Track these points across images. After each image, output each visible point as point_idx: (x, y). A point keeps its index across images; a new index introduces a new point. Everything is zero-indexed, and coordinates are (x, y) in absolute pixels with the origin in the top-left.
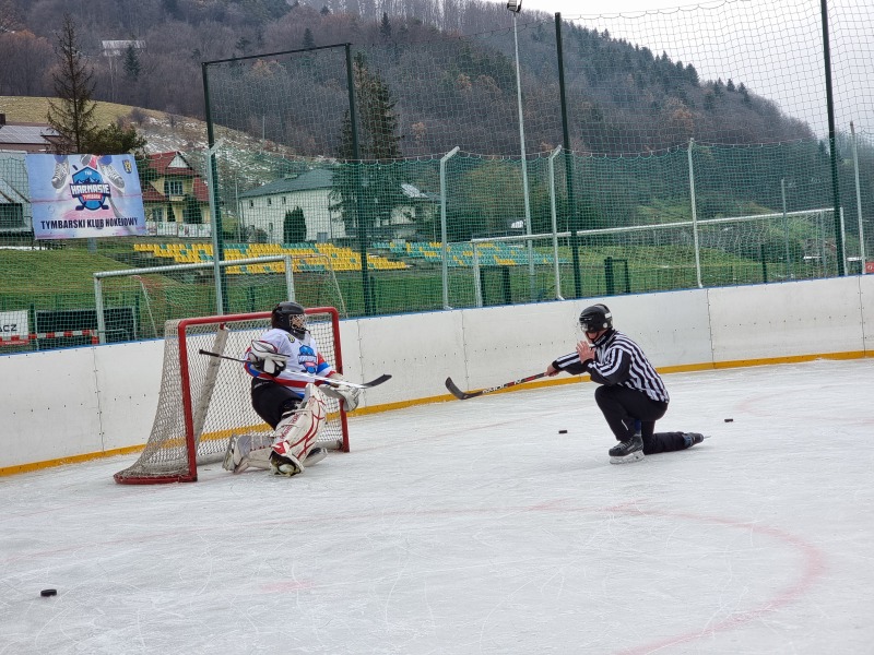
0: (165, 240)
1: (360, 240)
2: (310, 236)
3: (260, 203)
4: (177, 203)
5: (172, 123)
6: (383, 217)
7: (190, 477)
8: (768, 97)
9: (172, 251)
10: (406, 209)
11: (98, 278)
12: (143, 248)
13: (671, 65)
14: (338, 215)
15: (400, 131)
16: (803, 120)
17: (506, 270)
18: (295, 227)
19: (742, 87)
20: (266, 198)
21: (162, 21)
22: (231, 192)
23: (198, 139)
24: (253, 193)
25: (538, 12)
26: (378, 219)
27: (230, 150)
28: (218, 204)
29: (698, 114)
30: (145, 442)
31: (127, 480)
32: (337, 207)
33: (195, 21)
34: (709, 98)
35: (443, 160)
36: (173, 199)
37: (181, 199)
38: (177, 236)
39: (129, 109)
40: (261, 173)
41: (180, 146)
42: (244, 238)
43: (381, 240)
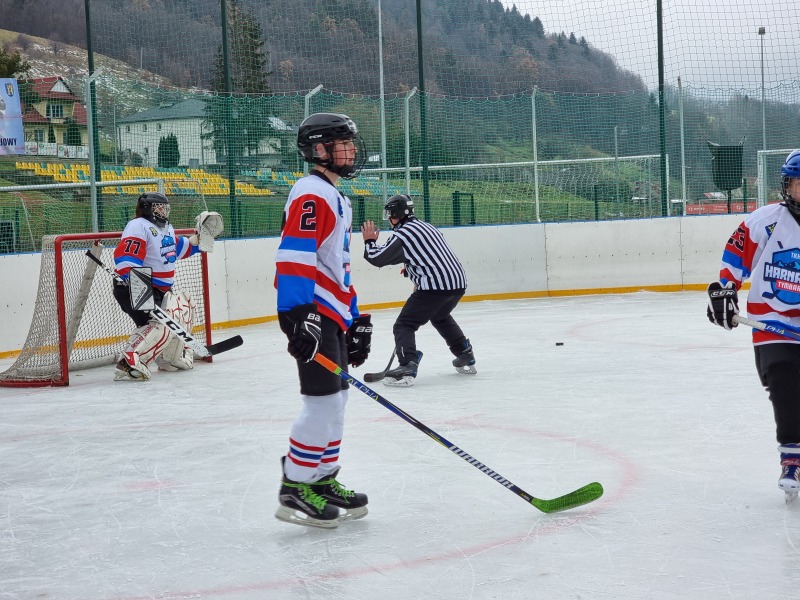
0: (46, 160)
1: (229, 168)
2: (183, 161)
3: (136, 128)
4: (58, 126)
5: (55, 50)
6: (251, 147)
7: (64, 382)
9: (52, 170)
10: (272, 140)
12: (24, 166)
13: (519, 17)
14: (209, 143)
15: (269, 67)
16: (636, 73)
17: (362, 200)
18: (169, 153)
19: (583, 40)
20: (140, 126)
22: (109, 116)
23: (80, 65)
24: (133, 119)
26: (247, 149)
27: (108, 78)
28: (96, 128)
29: (543, 64)
30: (21, 348)
31: (2, 382)
32: (208, 136)
34: (553, 48)
35: (308, 97)
36: (54, 121)
37: (62, 121)
38: (56, 157)
39: (14, 35)
40: (138, 101)
41: (62, 72)
42: (121, 161)
43: (248, 168)
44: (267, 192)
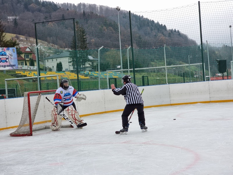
0: (25, 70)
1: (77, 71)
2: (64, 69)
3: (50, 60)
4: (28, 61)
5: (27, 39)
6: (83, 65)
7: (30, 134)
8: (185, 34)
9: (26, 73)
10: (89, 63)
11: (6, 81)
12: (18, 72)
13: (160, 25)
14: (71, 64)
15: (88, 42)
16: (194, 40)
17: (115, 79)
18: (59, 67)
19: (178, 31)
20: (51, 60)
21: (24, 12)
22: (42, 57)
23: (33, 43)
24: (49, 58)
25: (124, 10)
26: (82, 65)
27: (42, 46)
28: (39, 61)
29: (167, 38)
30: (18, 125)
31: (13, 135)
32: (71, 62)
33: (33, 12)
34: (170, 34)
35: (99, 50)
36: (27, 59)
37: (29, 59)
38: (27, 69)
39: (15, 35)
40: (50, 52)
41: (29, 45)
42: (46, 70)
43: (82, 71)
44: (88, 78)
